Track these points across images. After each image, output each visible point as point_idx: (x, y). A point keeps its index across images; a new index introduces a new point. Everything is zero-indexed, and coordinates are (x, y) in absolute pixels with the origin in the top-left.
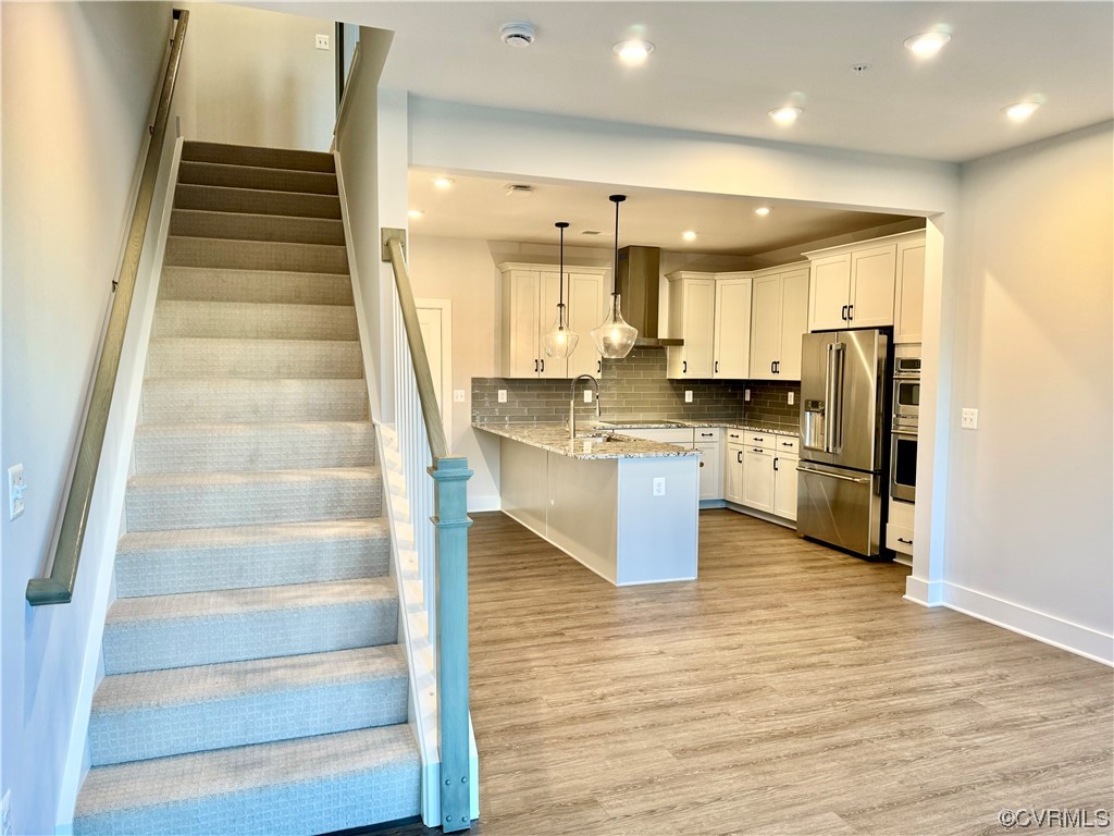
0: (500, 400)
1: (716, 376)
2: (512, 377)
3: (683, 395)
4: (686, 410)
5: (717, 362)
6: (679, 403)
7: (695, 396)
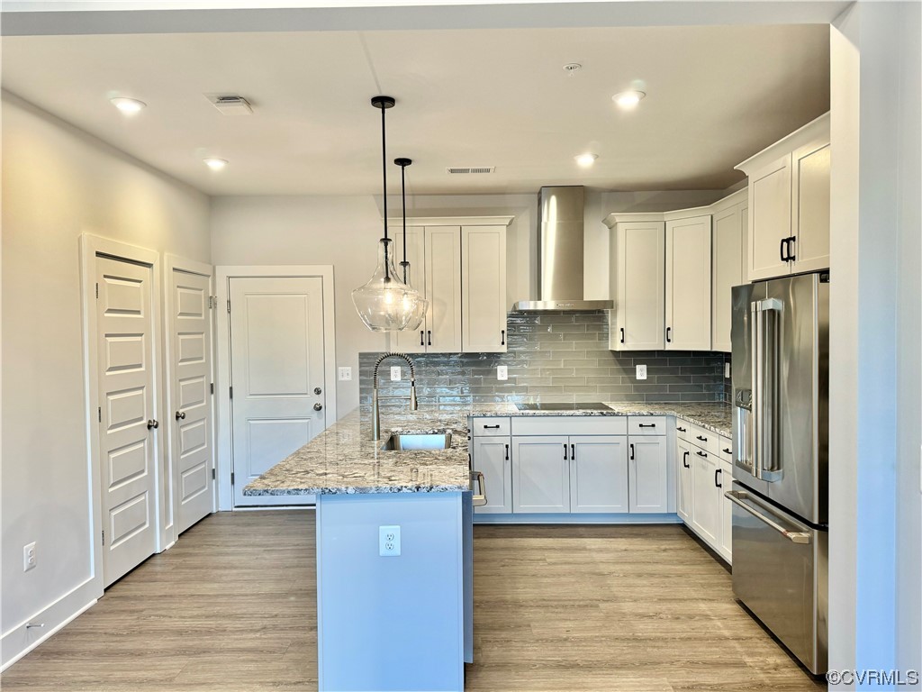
0: (393, 379)
1: (669, 347)
3: (634, 371)
4: (636, 389)
5: (669, 329)
6: (628, 380)
7: (649, 371)
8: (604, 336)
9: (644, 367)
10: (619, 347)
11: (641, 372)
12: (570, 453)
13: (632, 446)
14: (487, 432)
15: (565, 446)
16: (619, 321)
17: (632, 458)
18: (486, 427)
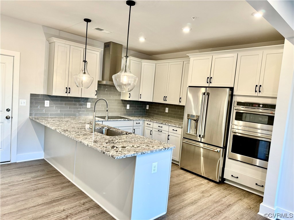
0: (46, 106)
1: (140, 100)
2: (53, 95)
3: (126, 106)
4: (127, 112)
6: (124, 109)
7: (130, 107)
8: (120, 95)
9: (129, 105)
11: (128, 107)
13: (134, 129)
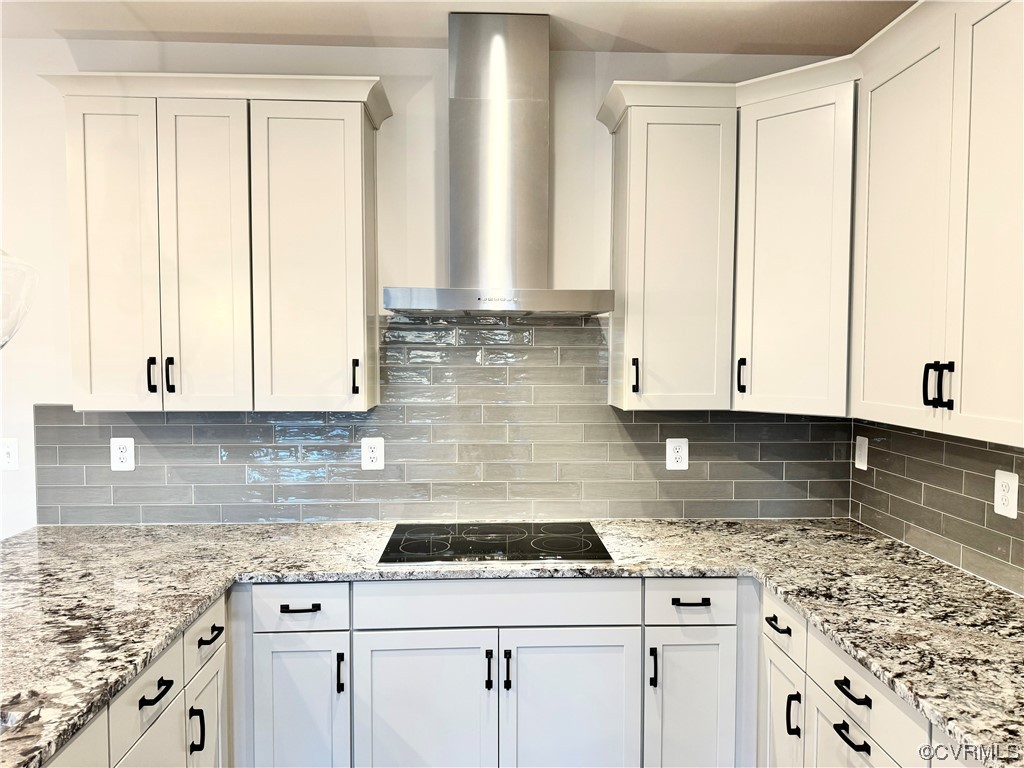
0: (117, 466)
1: (743, 403)
3: (660, 452)
4: (666, 490)
5: (742, 362)
6: (648, 471)
7: (693, 452)
8: (598, 376)
9: (683, 442)
10: (629, 402)
11: (677, 455)
12: (499, 673)
13: (653, 652)
14: (290, 623)
15: (489, 654)
16: (629, 340)
17: (654, 682)
18: (285, 609)
